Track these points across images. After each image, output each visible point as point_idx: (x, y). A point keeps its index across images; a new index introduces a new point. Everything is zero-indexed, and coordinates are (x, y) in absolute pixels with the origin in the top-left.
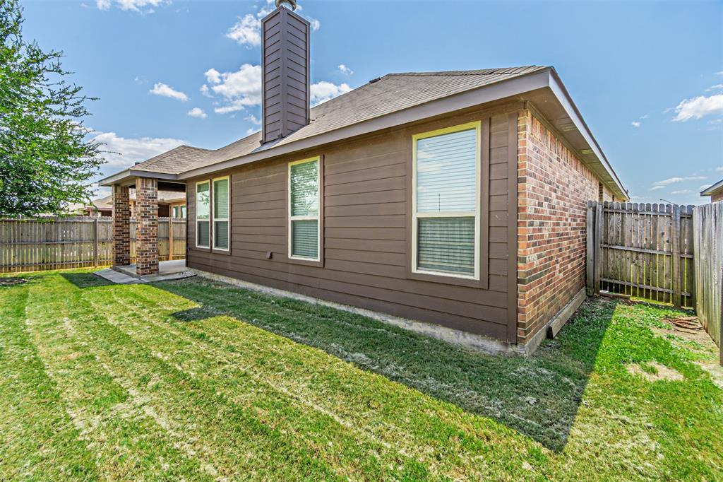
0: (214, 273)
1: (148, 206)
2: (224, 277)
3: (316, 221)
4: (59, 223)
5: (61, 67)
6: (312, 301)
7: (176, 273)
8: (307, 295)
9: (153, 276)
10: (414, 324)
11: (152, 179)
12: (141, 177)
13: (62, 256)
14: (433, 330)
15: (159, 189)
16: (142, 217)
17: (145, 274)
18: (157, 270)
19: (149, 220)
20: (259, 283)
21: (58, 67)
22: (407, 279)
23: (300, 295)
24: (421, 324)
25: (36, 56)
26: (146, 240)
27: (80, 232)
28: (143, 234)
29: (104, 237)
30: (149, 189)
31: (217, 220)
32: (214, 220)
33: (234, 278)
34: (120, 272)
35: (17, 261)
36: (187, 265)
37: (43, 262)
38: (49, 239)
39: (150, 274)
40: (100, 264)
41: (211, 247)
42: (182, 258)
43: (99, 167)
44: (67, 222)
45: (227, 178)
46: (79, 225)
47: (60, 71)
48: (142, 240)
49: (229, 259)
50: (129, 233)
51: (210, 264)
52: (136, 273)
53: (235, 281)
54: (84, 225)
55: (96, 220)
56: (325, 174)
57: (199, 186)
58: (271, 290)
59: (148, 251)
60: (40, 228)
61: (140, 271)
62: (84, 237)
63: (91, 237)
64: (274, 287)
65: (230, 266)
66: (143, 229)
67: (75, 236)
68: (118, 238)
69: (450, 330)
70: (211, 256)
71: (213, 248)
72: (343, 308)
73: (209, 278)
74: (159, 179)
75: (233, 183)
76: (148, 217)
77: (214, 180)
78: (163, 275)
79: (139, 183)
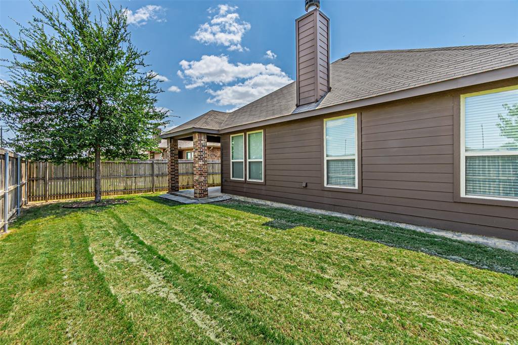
0: (248, 197)
1: (202, 152)
2: (258, 200)
3: (354, 160)
4: (133, 163)
5: (144, 62)
6: (348, 217)
7: (217, 197)
8: (343, 213)
9: (205, 199)
10: (463, 235)
11: (204, 133)
12: (198, 132)
13: (135, 185)
14: (485, 241)
15: (208, 141)
16: (199, 159)
17: (201, 197)
18: (207, 195)
19: (203, 161)
20: (294, 204)
21: (142, 62)
22: (455, 202)
23: (335, 213)
24: (471, 236)
25: (134, 55)
26: (201, 174)
27: (145, 169)
28: (199, 171)
29: (157, 173)
30: (202, 140)
31: (250, 160)
32: (248, 160)
33: (267, 200)
34: (177, 195)
35: (111, 189)
36: (222, 191)
37: (125, 189)
38: (128, 174)
39: (204, 197)
40: (156, 190)
41: (246, 179)
42: (219, 186)
43: (165, 127)
44: (137, 163)
45: (262, 131)
46: (144, 165)
47: (143, 65)
48: (199, 175)
49: (263, 188)
50: (178, 170)
51: (245, 191)
52: (193, 197)
53: (269, 203)
54: (146, 165)
55: (153, 162)
56: (362, 126)
57: (232, 137)
58: (306, 209)
59: (202, 182)
60: (123, 167)
61: (198, 195)
62: (147, 173)
63: (150, 172)
64: (308, 207)
65: (263, 192)
66: (199, 167)
67: (142, 172)
68: (172, 173)
69: (506, 241)
70: (245, 186)
71: (248, 180)
72: (382, 222)
73: (243, 200)
74: (208, 133)
75: (266, 135)
76: (202, 159)
77: (248, 133)
78: (211, 198)
79: (197, 136)
